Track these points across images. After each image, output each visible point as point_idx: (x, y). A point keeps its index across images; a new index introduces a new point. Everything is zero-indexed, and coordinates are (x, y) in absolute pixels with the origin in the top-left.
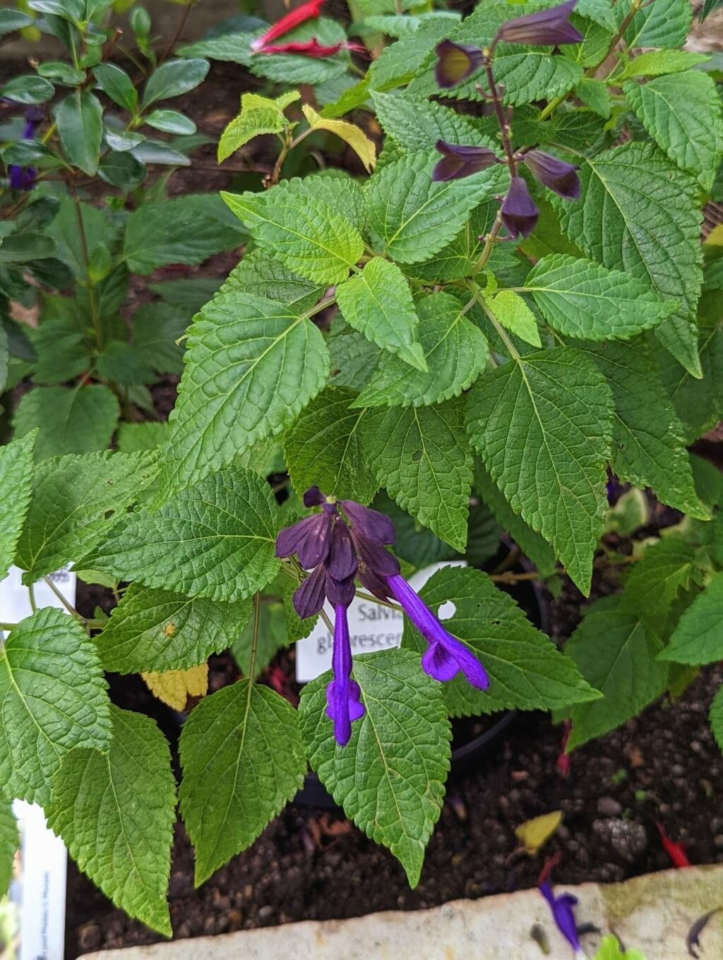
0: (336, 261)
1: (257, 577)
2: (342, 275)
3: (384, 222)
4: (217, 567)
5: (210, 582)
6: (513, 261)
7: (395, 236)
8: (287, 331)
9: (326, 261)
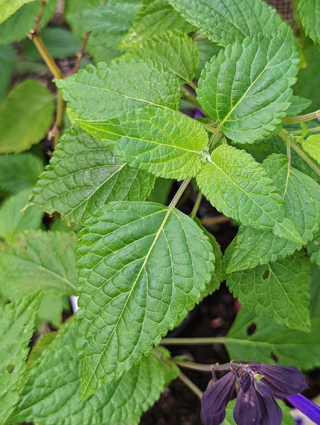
0: (189, 156)
1: (150, 389)
2: (196, 166)
3: (215, 109)
4: (117, 391)
5: (116, 406)
6: (306, 102)
7: (227, 117)
8: (163, 225)
9: (181, 158)
